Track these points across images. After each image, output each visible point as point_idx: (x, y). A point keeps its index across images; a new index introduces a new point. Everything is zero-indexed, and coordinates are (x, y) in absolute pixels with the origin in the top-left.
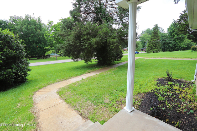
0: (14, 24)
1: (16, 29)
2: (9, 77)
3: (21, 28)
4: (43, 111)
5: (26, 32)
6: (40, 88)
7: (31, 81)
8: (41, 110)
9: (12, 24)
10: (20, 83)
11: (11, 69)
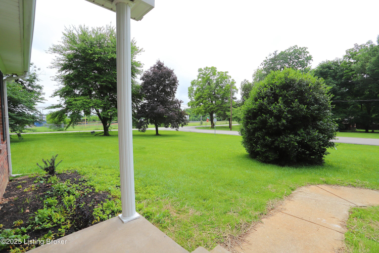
0: (352, 61)
1: (354, 71)
2: (290, 147)
3: (363, 66)
4: (285, 215)
5: (374, 70)
6: (326, 183)
7: (331, 167)
8: (284, 212)
9: (347, 64)
10: (307, 164)
11: (296, 134)
